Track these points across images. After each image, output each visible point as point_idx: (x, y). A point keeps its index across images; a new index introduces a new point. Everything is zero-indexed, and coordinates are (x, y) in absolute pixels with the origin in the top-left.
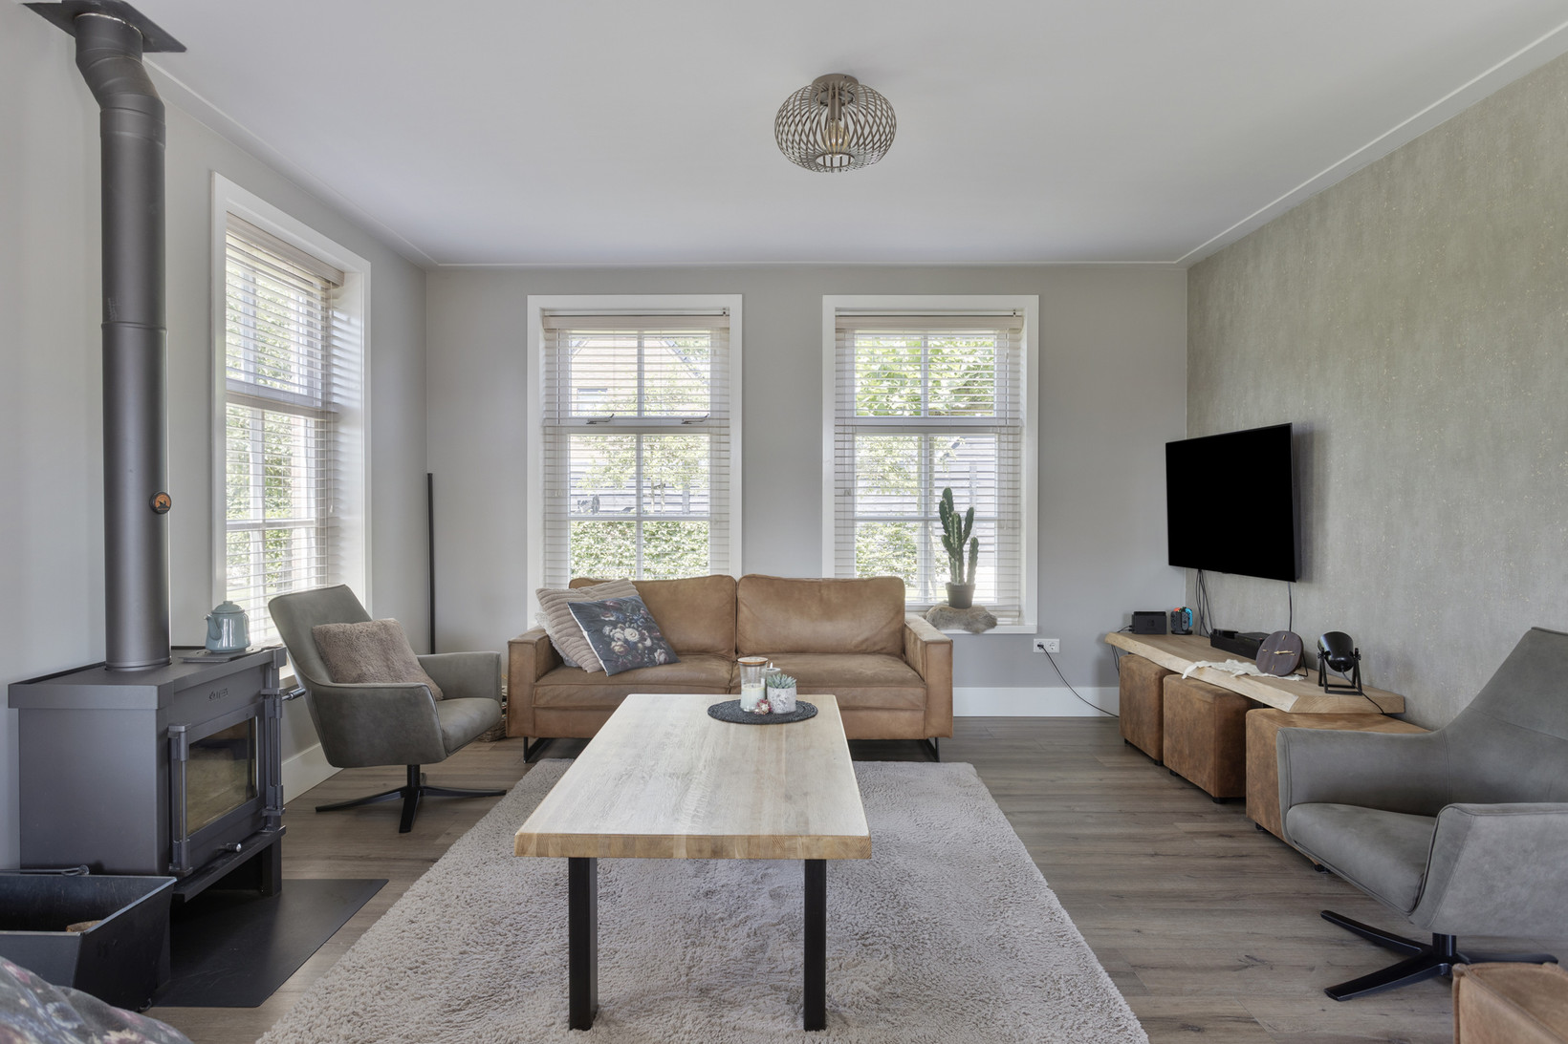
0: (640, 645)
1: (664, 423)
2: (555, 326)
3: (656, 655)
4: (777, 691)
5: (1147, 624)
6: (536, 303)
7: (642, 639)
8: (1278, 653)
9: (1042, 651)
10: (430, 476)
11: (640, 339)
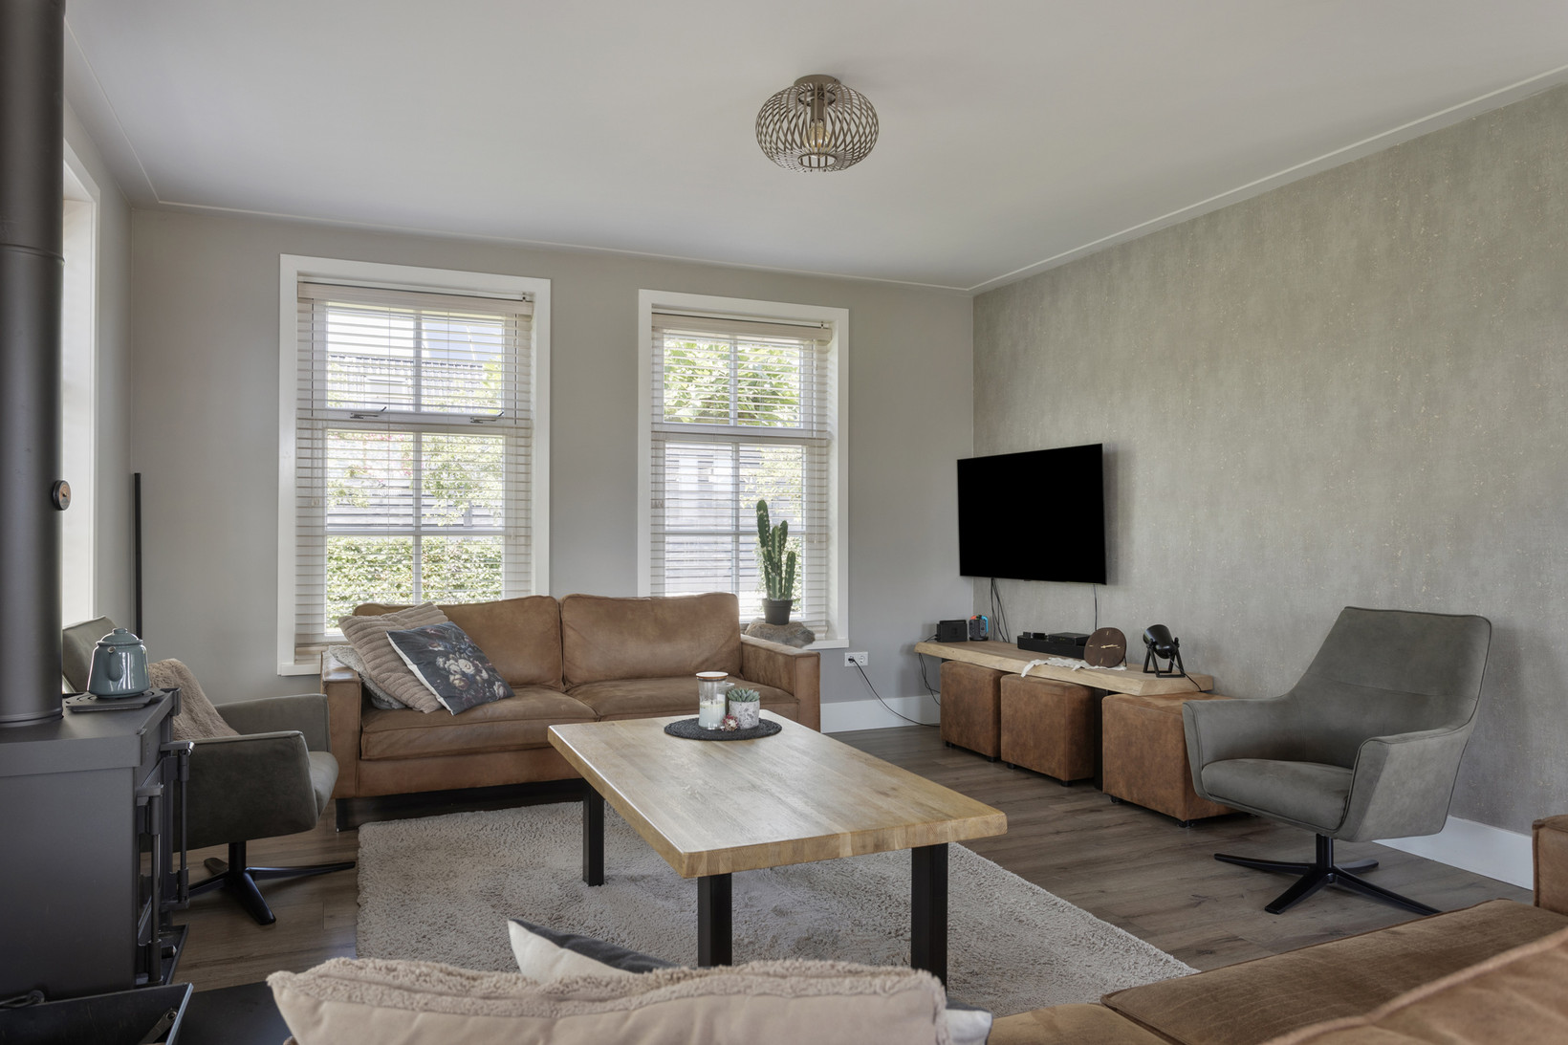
0: (478, 678)
1: (445, 421)
2: (312, 295)
3: (495, 688)
4: (745, 705)
5: (951, 632)
6: (291, 266)
7: (478, 671)
8: (1104, 647)
9: (853, 664)
10: (137, 477)
11: (418, 319)
